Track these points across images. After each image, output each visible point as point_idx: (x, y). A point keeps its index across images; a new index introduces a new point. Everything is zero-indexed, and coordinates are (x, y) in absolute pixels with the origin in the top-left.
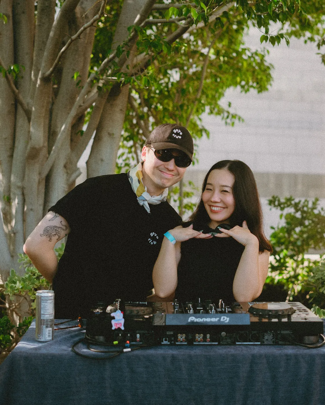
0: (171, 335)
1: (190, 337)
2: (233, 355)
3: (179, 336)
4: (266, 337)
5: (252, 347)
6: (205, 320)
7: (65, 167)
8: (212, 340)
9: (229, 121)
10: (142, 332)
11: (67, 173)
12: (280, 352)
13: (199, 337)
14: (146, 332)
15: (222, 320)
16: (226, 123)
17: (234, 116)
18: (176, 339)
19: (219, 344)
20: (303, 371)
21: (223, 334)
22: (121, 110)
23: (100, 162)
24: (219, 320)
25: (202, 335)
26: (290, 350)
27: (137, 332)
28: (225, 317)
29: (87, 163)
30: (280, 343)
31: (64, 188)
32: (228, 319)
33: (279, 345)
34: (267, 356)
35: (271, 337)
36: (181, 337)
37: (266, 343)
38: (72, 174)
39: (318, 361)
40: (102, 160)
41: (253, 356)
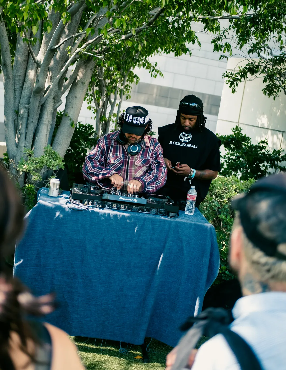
0: (109, 204)
1: (118, 206)
2: (136, 216)
3: (114, 205)
4: (153, 211)
5: (146, 214)
6: (127, 199)
7: (54, 98)
8: (128, 209)
9: (153, 73)
10: (97, 201)
11: (54, 102)
12: (157, 218)
13: (122, 207)
14: (99, 201)
15: (134, 200)
16: (152, 75)
17: (157, 71)
18: (112, 206)
19: (131, 211)
20: (167, 227)
21: (134, 207)
22: (91, 69)
23: (74, 98)
24: (133, 200)
25: (124, 206)
26: (163, 218)
27: (95, 200)
28: (136, 200)
29: (66, 97)
30: (158, 214)
31: (51, 110)
32: (137, 200)
33: (158, 215)
34: (151, 219)
35: (155, 211)
36: (114, 206)
37: (152, 213)
38: (57, 103)
39: (173, 223)
40: (76, 97)
41: (145, 218)
